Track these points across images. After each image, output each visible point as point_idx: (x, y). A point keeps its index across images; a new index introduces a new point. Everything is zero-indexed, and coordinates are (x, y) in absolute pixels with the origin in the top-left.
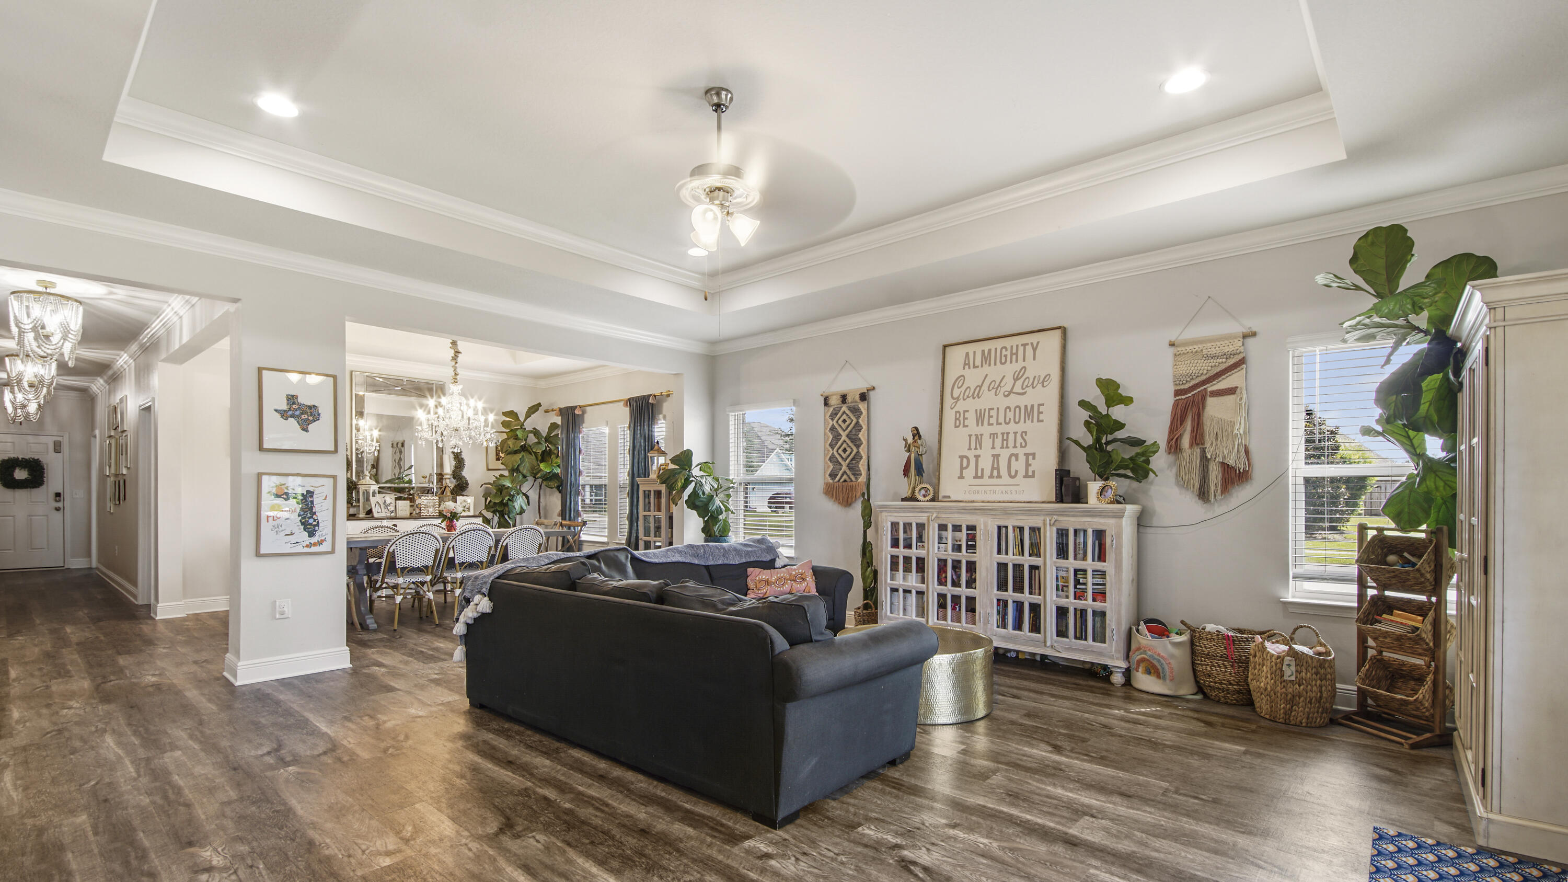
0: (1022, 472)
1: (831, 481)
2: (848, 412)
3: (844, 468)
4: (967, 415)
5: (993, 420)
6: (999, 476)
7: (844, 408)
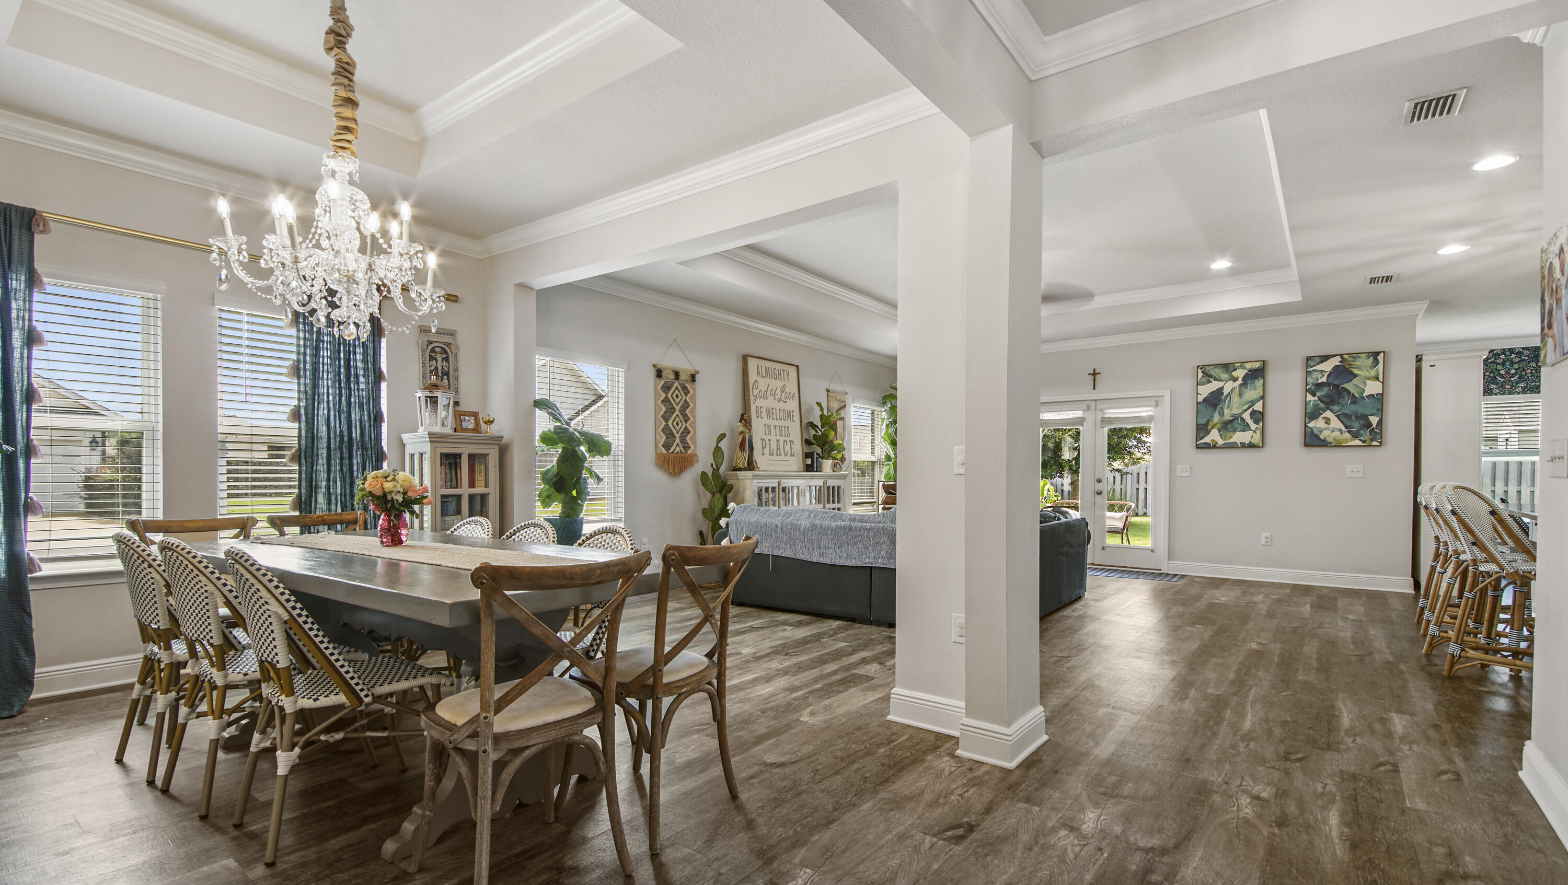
0: (789, 453)
1: (665, 452)
2: (680, 388)
3: (678, 441)
4: (762, 410)
5: (774, 417)
6: (780, 455)
7: (676, 384)
